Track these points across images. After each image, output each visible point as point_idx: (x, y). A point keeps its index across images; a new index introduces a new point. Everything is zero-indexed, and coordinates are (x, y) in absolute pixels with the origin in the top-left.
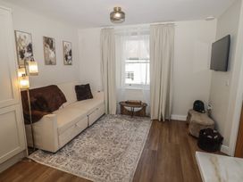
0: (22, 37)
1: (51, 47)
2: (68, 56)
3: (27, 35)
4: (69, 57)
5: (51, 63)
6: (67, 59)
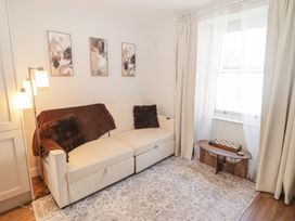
0: (57, 39)
1: (102, 51)
2: (129, 64)
3: (64, 36)
4: (130, 66)
5: (100, 73)
6: (126, 68)
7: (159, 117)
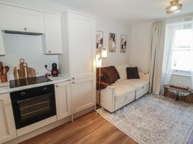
5: (112, 51)
6: (122, 48)
7: (140, 73)
